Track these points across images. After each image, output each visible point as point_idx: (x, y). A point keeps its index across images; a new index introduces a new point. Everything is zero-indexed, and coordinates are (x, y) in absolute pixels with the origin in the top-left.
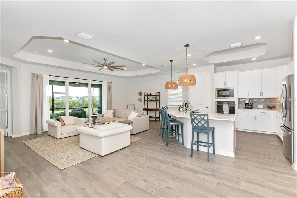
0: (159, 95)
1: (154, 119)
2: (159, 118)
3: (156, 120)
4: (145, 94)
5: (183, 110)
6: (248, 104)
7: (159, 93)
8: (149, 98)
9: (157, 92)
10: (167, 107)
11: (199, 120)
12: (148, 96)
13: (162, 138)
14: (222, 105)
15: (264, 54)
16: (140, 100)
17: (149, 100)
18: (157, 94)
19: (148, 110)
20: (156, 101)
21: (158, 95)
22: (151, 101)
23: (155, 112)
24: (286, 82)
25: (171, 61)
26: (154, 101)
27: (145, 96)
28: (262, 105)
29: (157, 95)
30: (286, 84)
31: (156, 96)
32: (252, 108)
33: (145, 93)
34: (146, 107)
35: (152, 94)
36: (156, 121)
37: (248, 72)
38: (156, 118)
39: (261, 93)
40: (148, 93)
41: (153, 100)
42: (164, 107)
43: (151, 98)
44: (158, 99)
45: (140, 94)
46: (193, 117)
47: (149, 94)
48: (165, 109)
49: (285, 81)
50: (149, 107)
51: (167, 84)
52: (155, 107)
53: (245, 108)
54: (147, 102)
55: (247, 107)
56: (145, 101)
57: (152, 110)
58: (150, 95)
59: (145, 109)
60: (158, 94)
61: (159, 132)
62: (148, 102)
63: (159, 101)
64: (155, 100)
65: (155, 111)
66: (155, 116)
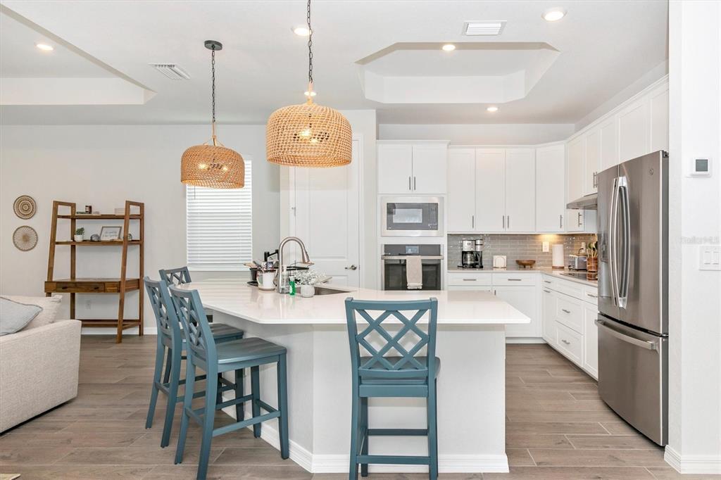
0: (141, 217)
1: (113, 331)
2: (139, 323)
3: (124, 332)
4: (55, 210)
5: (276, 282)
6: (472, 252)
7: (141, 206)
8: (81, 231)
9: (129, 203)
10: (184, 271)
11: (393, 334)
12: (73, 219)
13: (165, 443)
14: (403, 258)
15: (523, 96)
16: (25, 240)
17: (78, 238)
18: (127, 209)
19: (73, 288)
20: (120, 243)
21: (133, 217)
22: (95, 242)
23: (117, 297)
24: (625, 178)
25: (213, 45)
26: (112, 243)
27: (56, 216)
28: (505, 257)
29: (126, 217)
30: (625, 184)
31: (121, 223)
32: (482, 267)
33: (56, 204)
34: (62, 274)
35: (99, 209)
36: (120, 338)
37: (474, 150)
38: (123, 323)
39: (506, 221)
40: (73, 206)
41: (103, 239)
42: (168, 272)
43: (91, 229)
44: (136, 236)
45: (25, 207)
46: (360, 319)
47: (81, 209)
48: (175, 280)
49: (623, 176)
50: (80, 276)
51: (189, 158)
52: (115, 275)
53: (464, 266)
54: (69, 246)
55: (469, 262)
56: (54, 243)
57: (97, 287)
58: (89, 215)
59: (52, 287)
60: (135, 210)
61: (148, 402)
62: (73, 248)
63: (140, 243)
64: (116, 238)
65: (119, 291)
66: (117, 318)
